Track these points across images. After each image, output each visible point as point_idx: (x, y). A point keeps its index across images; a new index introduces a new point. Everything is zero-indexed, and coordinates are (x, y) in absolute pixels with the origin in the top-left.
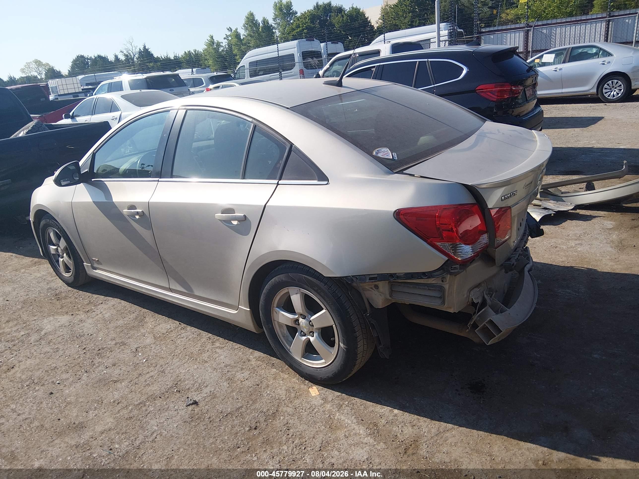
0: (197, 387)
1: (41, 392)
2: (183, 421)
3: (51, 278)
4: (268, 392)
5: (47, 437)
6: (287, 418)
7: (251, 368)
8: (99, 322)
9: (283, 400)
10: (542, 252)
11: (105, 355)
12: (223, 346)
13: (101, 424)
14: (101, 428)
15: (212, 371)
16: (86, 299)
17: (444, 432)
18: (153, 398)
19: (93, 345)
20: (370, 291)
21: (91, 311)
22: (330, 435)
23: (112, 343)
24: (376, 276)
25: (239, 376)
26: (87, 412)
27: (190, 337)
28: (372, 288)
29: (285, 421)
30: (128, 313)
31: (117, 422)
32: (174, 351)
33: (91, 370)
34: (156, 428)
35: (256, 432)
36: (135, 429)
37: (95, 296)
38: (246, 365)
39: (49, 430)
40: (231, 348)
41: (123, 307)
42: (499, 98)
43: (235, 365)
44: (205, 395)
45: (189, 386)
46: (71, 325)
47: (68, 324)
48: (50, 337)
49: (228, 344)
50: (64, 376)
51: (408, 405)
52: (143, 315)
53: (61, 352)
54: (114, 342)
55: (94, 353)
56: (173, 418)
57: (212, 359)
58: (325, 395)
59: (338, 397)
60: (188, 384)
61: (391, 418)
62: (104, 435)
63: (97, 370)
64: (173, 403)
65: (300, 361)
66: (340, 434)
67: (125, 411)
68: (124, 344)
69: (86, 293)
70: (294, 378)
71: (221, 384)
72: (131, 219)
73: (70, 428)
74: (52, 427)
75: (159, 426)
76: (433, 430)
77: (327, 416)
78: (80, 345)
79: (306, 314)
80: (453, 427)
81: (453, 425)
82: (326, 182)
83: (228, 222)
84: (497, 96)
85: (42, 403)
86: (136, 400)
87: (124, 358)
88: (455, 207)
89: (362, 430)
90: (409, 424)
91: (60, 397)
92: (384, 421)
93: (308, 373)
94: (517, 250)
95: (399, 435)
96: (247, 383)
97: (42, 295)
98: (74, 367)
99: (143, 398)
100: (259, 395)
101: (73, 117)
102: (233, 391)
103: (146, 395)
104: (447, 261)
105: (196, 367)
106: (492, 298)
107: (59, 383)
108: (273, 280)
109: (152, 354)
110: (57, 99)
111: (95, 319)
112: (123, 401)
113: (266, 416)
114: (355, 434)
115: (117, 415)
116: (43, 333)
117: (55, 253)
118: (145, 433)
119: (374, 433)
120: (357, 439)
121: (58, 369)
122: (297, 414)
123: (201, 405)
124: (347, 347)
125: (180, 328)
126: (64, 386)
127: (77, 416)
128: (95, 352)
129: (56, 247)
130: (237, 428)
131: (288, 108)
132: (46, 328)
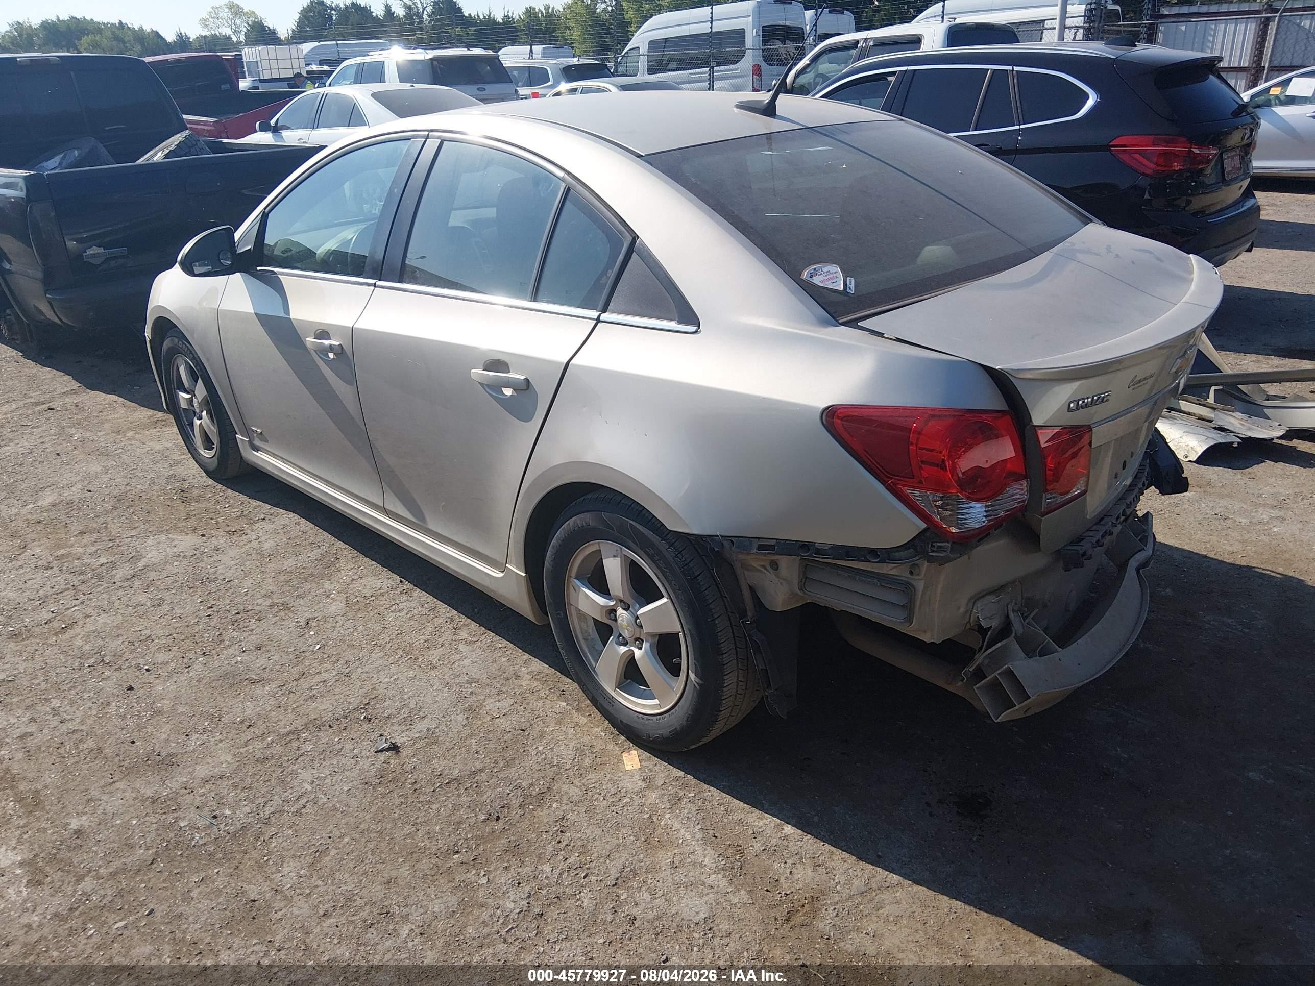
0: (406, 716)
1: (112, 682)
2: (363, 781)
3: (180, 455)
4: (540, 748)
5: (103, 774)
6: (565, 808)
7: (517, 693)
8: (249, 557)
9: (566, 770)
10: (1192, 525)
11: (246, 624)
12: (474, 639)
13: (209, 763)
14: (206, 771)
15: (440, 688)
16: (236, 508)
17: (879, 889)
18: (316, 725)
19: (228, 602)
20: (761, 572)
21: (240, 533)
22: (642, 856)
23: (265, 604)
24: (773, 543)
25: (491, 705)
26: (187, 735)
27: (415, 612)
28: (764, 567)
29: (560, 814)
30: (308, 547)
31: (238, 764)
32: (379, 635)
33: (214, 652)
34: (309, 788)
35: (499, 826)
36: (268, 783)
37: (255, 503)
38: (509, 686)
39: (110, 759)
40: (488, 645)
41: (300, 533)
42: (1159, 168)
43: (489, 682)
44: (417, 735)
45: (390, 712)
46: (196, 556)
47: (191, 554)
48: (153, 575)
49: (483, 637)
50: (161, 657)
51: (816, 819)
52: (337, 553)
53: (165, 608)
54: (269, 602)
55: (226, 617)
56: (346, 773)
57: (446, 663)
58: (651, 771)
59: (677, 779)
60: (389, 706)
61: (774, 841)
62: (208, 787)
63: (225, 653)
64: (353, 742)
65: (613, 694)
66: (664, 858)
67: (258, 745)
68: (286, 607)
69: (238, 494)
70: (598, 726)
71: (452, 717)
72: (320, 357)
73: (149, 762)
74: (117, 755)
75: (314, 785)
76: (856, 882)
77: (646, 816)
78: (205, 597)
79: (630, 601)
80: (901, 881)
81: (901, 878)
82: (693, 329)
83: (495, 387)
84: (1156, 164)
85: (108, 704)
86: (285, 725)
87: (280, 637)
88: (956, 414)
89: (709, 858)
90: (808, 860)
91: (145, 697)
92: (759, 845)
93: (624, 721)
94: (1102, 523)
95: (782, 880)
96: (504, 723)
97: (155, 488)
98: (183, 640)
99: (298, 724)
100: (521, 750)
101: (276, 130)
102: (471, 735)
103: (304, 717)
104: (925, 530)
105: (411, 674)
106: (1027, 621)
107: (148, 670)
108: (571, 521)
109: (335, 635)
110: (257, 88)
111: (243, 550)
112: (260, 723)
113: (525, 797)
114: (694, 864)
115: (241, 750)
116: (140, 565)
117: (187, 408)
118: (286, 794)
119: (733, 868)
120: (694, 873)
121: (153, 640)
122: (586, 803)
123: (404, 753)
124: (701, 682)
125: (399, 590)
126: (156, 676)
127: (167, 740)
128: (230, 616)
129: (190, 396)
130: (463, 813)
131: (640, 156)
132: (149, 556)
